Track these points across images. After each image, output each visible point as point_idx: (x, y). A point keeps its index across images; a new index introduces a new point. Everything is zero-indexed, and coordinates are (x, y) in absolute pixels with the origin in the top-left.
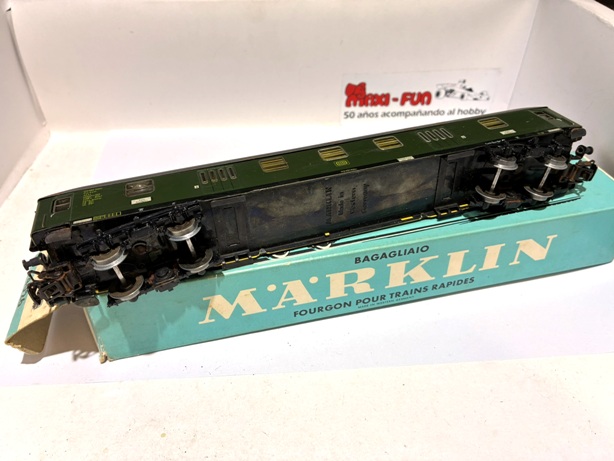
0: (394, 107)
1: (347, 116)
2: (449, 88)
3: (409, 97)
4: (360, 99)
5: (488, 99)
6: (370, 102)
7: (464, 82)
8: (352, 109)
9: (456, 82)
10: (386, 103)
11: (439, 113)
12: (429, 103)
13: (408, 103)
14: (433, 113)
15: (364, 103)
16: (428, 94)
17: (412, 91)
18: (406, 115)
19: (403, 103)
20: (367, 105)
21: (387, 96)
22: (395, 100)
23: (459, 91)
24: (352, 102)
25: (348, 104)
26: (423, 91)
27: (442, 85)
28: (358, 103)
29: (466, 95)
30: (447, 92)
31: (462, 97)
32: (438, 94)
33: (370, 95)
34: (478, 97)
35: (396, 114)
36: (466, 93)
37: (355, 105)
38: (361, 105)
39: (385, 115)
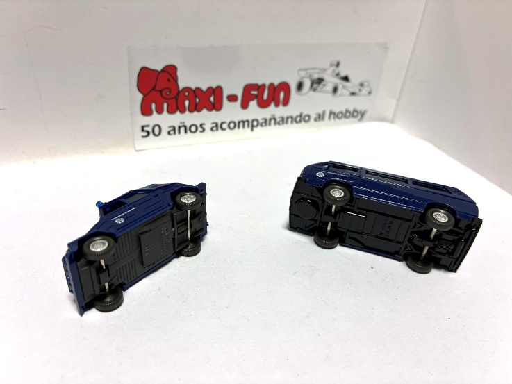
0: (231, 111)
1: (147, 132)
2: (316, 76)
3: (255, 93)
4: (167, 100)
5: (370, 93)
6: (187, 103)
7: (338, 65)
8: (155, 119)
9: (327, 66)
10: (217, 106)
11: (302, 118)
12: (286, 102)
13: (253, 104)
14: (294, 120)
15: (176, 107)
16: (285, 87)
17: (259, 81)
18: (252, 124)
19: (245, 106)
20: (183, 111)
21: (217, 91)
22: (232, 98)
23: (331, 81)
24: (153, 106)
25: (146, 111)
26: (276, 83)
27: (306, 70)
28: (165, 106)
29: (340, 87)
30: (312, 83)
31: (335, 90)
32: (300, 86)
33: (187, 89)
34: (356, 90)
35: (235, 125)
36: (341, 83)
37: (160, 111)
38: (171, 111)
39: (217, 127)
